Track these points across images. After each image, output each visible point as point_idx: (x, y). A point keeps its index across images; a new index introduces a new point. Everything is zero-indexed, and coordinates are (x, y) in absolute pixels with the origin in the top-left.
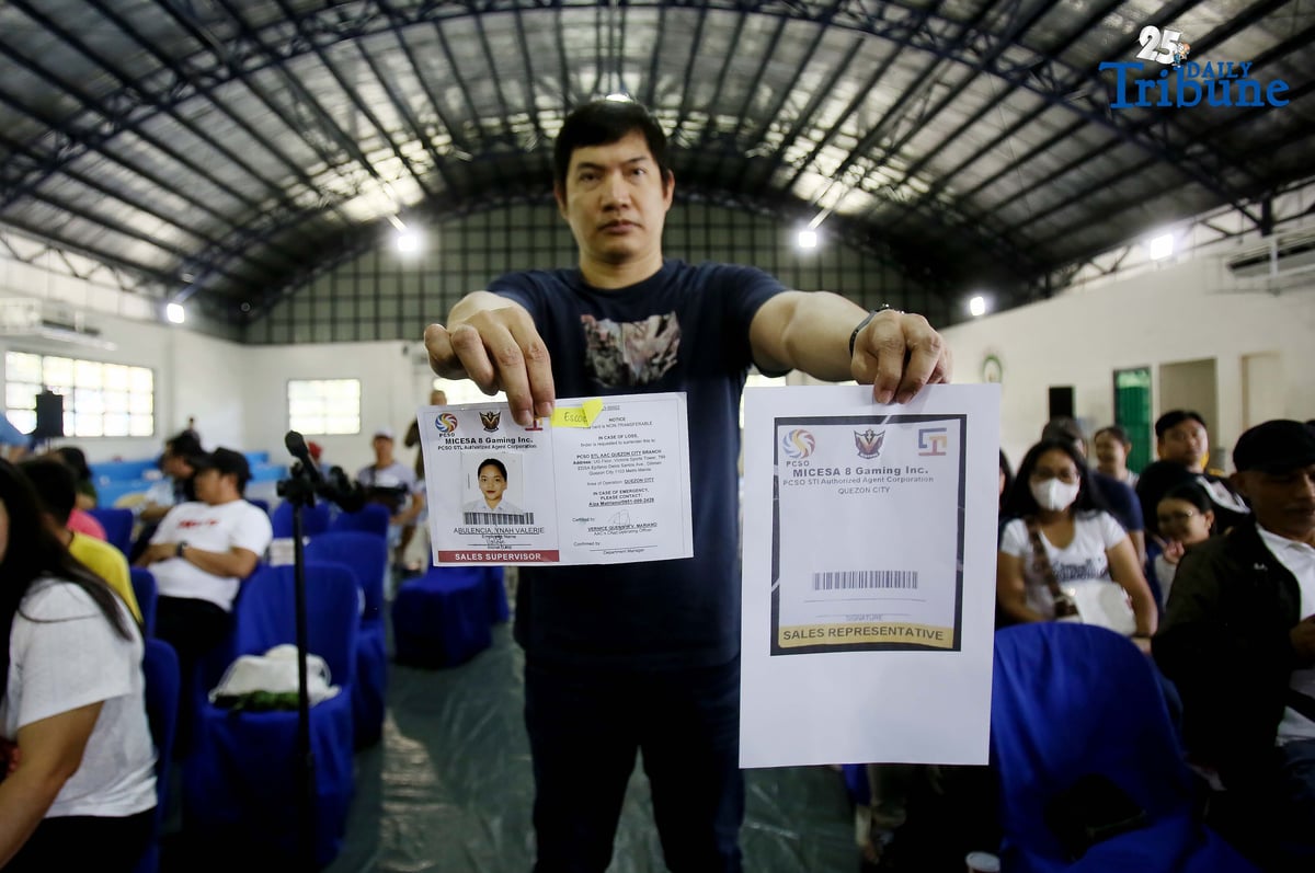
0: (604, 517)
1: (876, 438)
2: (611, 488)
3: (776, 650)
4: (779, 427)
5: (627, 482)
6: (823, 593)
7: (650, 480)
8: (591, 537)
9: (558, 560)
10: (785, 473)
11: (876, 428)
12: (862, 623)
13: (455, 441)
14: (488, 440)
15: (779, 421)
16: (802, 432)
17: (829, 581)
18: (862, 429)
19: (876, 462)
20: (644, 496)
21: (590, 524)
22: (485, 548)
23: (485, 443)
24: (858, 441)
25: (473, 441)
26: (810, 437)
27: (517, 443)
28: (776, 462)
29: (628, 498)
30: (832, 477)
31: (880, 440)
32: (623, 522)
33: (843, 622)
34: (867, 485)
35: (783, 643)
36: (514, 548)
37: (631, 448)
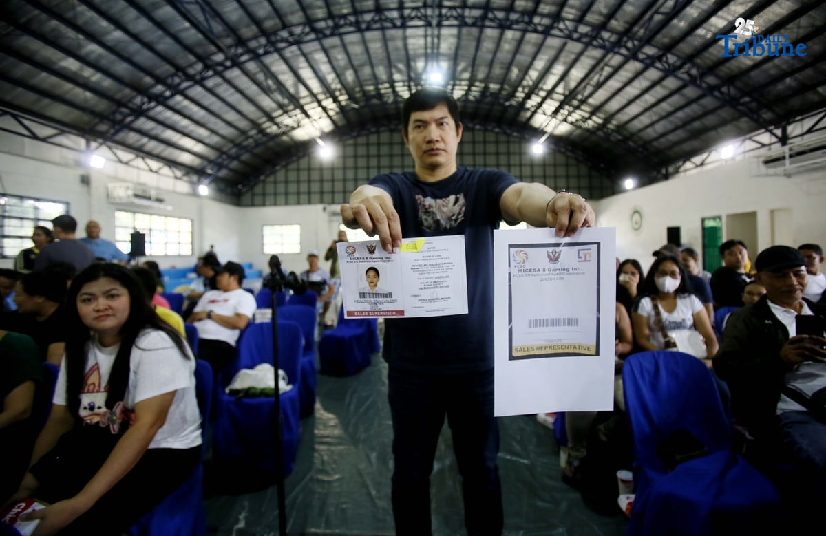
0: (426, 294)
1: (557, 254)
2: (429, 280)
3: (511, 358)
4: (511, 249)
5: (436, 278)
6: (533, 329)
7: (447, 277)
8: (420, 304)
9: (403, 315)
10: (514, 271)
11: (558, 249)
12: (552, 344)
13: (354, 259)
14: (370, 258)
15: (510, 246)
16: (521, 251)
17: (537, 323)
18: (551, 249)
19: (557, 265)
20: (444, 284)
21: (418, 298)
22: (369, 310)
23: (369, 260)
24: (549, 255)
25: (363, 259)
26: (525, 253)
27: (384, 259)
28: (509, 266)
29: (437, 285)
30: (536, 273)
31: (559, 255)
32: (435, 297)
33: (543, 343)
34: (553, 276)
35: (514, 354)
36: (383, 310)
37: (438, 262)
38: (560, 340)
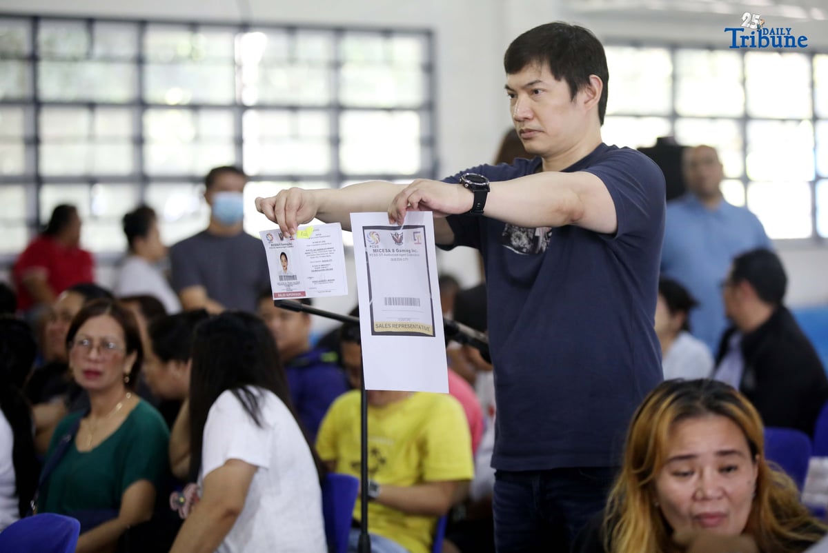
0: (317, 276)
1: (399, 236)
2: (317, 264)
3: (374, 333)
4: (365, 231)
5: (323, 261)
6: (389, 307)
7: (331, 260)
8: (313, 285)
9: (305, 295)
10: (370, 251)
11: (399, 232)
12: (405, 322)
15: (365, 228)
16: (374, 232)
17: (390, 301)
18: (393, 232)
19: (400, 247)
20: (329, 267)
21: (312, 280)
24: (393, 237)
26: (377, 235)
28: (365, 246)
29: (324, 268)
30: (388, 253)
31: (402, 237)
32: (323, 279)
33: (396, 321)
34: (400, 257)
35: (376, 330)
37: (323, 247)
38: (409, 319)
